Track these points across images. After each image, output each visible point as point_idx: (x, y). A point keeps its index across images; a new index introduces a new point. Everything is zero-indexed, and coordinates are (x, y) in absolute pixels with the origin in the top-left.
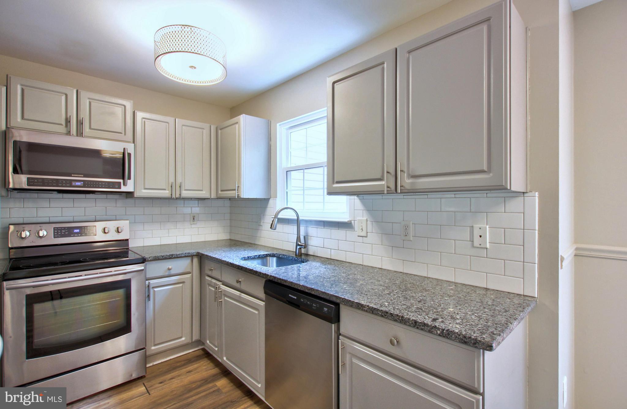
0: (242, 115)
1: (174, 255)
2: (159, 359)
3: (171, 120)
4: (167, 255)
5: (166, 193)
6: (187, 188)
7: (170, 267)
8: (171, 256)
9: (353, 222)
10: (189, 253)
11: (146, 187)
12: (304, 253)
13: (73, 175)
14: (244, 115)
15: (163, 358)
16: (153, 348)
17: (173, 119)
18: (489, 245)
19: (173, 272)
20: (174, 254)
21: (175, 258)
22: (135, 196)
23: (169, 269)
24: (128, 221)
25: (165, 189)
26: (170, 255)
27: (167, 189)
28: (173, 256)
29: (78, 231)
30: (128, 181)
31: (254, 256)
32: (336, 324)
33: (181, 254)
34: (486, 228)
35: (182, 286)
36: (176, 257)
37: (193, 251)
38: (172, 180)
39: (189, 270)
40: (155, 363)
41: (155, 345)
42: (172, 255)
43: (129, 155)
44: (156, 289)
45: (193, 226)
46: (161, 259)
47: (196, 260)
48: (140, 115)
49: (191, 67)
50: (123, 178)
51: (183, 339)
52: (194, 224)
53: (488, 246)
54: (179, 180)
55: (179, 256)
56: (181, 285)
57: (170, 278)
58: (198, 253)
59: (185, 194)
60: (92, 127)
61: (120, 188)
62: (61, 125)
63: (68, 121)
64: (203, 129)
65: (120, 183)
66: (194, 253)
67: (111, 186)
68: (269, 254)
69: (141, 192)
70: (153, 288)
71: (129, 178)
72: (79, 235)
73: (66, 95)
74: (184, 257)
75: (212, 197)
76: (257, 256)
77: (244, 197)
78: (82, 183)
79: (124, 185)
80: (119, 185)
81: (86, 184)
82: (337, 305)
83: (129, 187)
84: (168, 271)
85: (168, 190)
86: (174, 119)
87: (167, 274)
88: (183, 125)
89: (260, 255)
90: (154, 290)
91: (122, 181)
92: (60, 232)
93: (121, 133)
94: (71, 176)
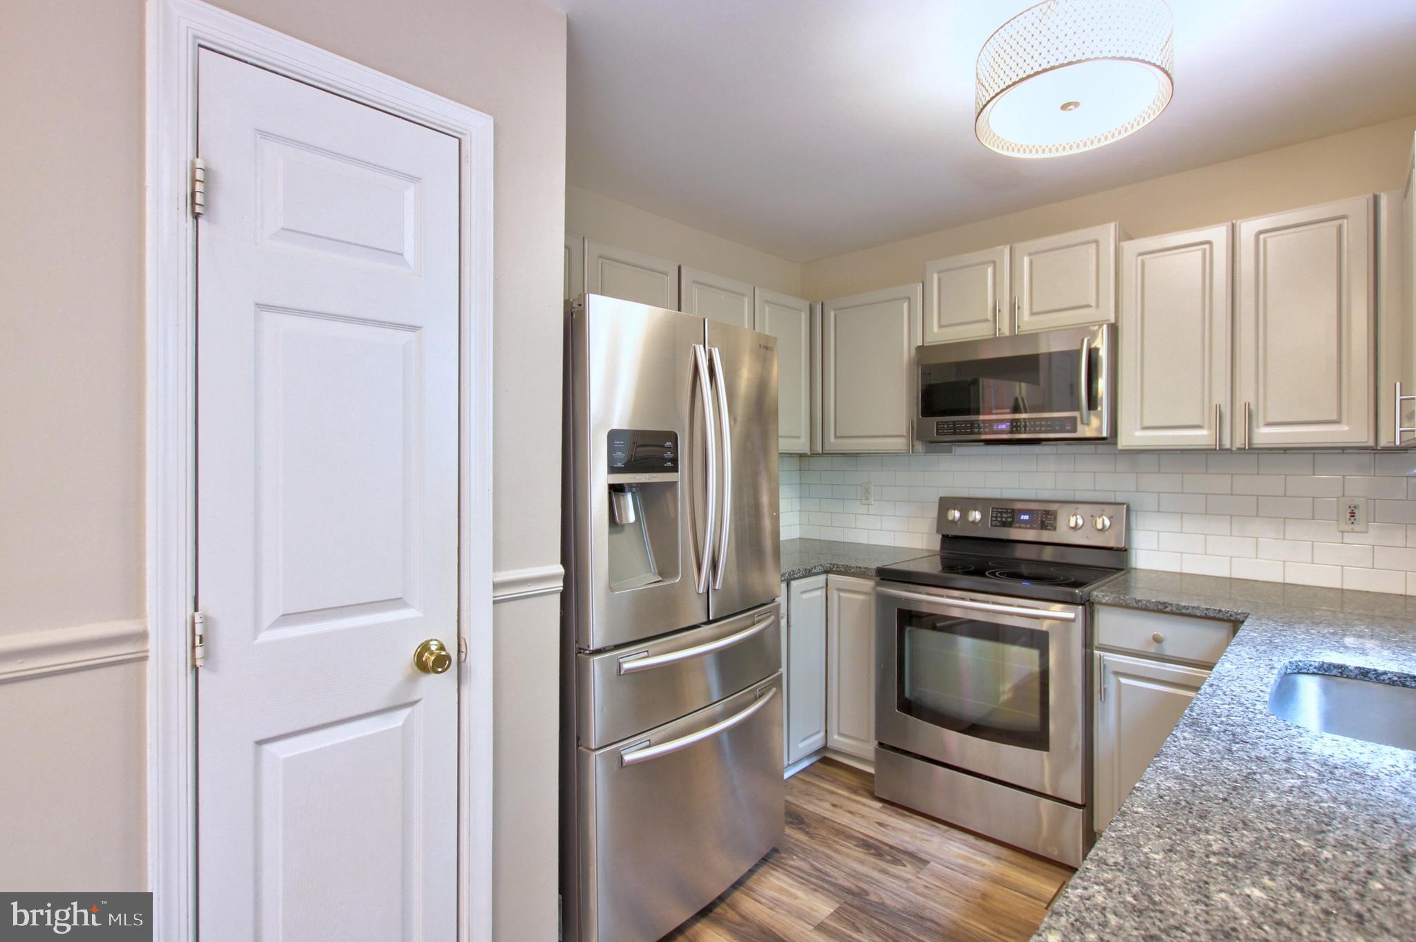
1: (1171, 605)
4: (1148, 601)
5: (1202, 437)
6: (1271, 420)
7: (1160, 634)
8: (1160, 607)
10: (1220, 611)
11: (1147, 424)
13: (994, 411)
19: (1169, 651)
20: (1170, 602)
21: (1172, 613)
22: (1121, 448)
23: (1158, 640)
25: (1197, 426)
26: (1159, 602)
27: (1206, 425)
28: (1166, 607)
29: (1025, 517)
30: (1092, 411)
33: (1193, 608)
36: (1178, 612)
38: (1221, 396)
42: (1164, 603)
44: (1122, 681)
46: (1134, 608)
48: (1134, 248)
49: (1064, 107)
50: (1077, 407)
52: (1354, 531)
54: (1246, 394)
55: (1184, 611)
57: (1165, 666)
59: (1265, 435)
60: (1034, 310)
61: (1075, 430)
65: (1075, 419)
66: (1236, 614)
67: (1058, 428)
69: (1135, 437)
70: (1118, 674)
71: (1094, 407)
72: (1028, 526)
73: (994, 264)
74: (1200, 617)
75: (1383, 444)
78: (1008, 424)
79: (1083, 422)
80: (1072, 424)
83: (1095, 426)
84: (1155, 644)
85: (1208, 427)
87: (1150, 650)
90: (1119, 681)
91: (1076, 414)
92: (1002, 517)
93: (1088, 306)
94: (992, 414)
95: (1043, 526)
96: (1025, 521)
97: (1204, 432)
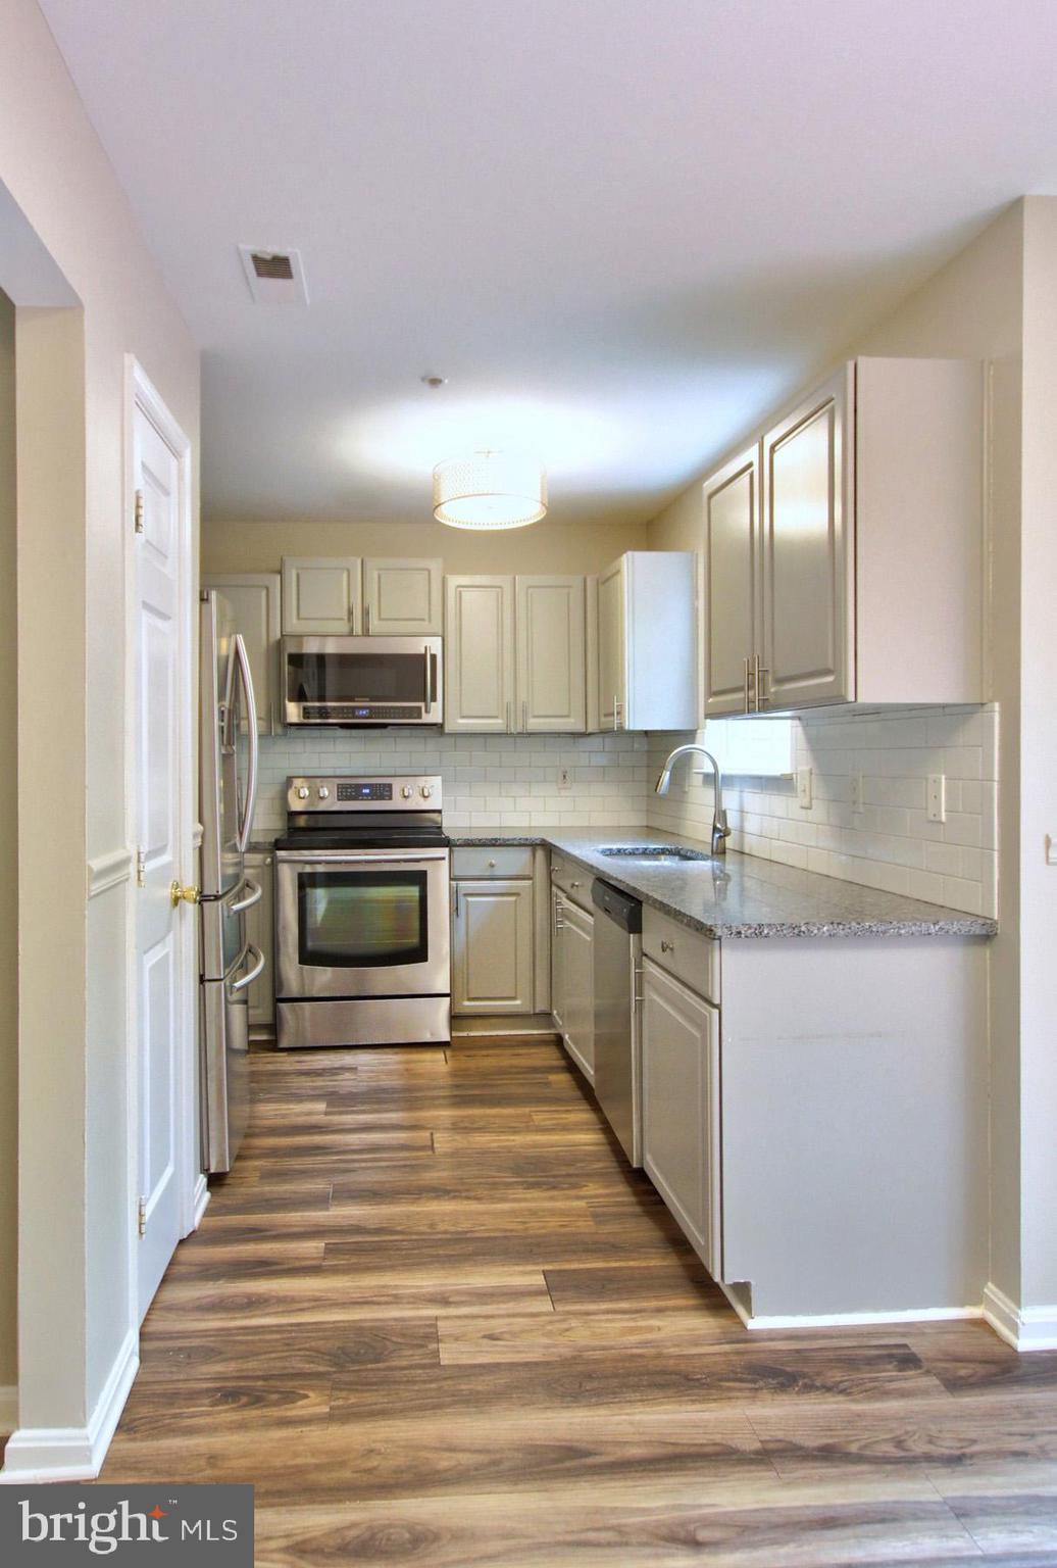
0: (625, 556)
1: (499, 839)
2: (477, 1030)
3: (503, 580)
4: (486, 839)
5: (497, 724)
6: (536, 714)
7: (493, 862)
8: (493, 842)
9: (794, 776)
10: (528, 839)
11: (465, 714)
12: (731, 847)
13: (356, 699)
14: (630, 553)
15: (486, 1030)
16: (467, 1003)
17: (509, 577)
18: (946, 815)
19: (498, 872)
21: (500, 845)
22: (446, 731)
23: (492, 866)
24: (440, 777)
25: (496, 717)
26: (493, 839)
27: (499, 715)
28: (497, 841)
29: (367, 791)
30: (433, 703)
31: (633, 849)
32: (637, 935)
33: (513, 839)
34: (940, 779)
35: (516, 901)
36: (504, 844)
37: (536, 836)
38: (508, 697)
39: (527, 872)
40: (472, 1034)
41: (470, 999)
42: (496, 839)
43: (434, 657)
44: (470, 899)
45: (563, 793)
46: (476, 844)
47: (540, 854)
48: (454, 581)
50: (425, 700)
51: (518, 1002)
52: (565, 788)
53: (944, 818)
54: (523, 696)
55: (508, 843)
56: (513, 899)
58: (543, 840)
59: (534, 724)
60: (382, 617)
61: (420, 717)
62: (342, 619)
63: (350, 613)
64: (569, 587)
65: (420, 708)
66: (536, 840)
67: (407, 715)
68: (667, 850)
69: (456, 724)
70: (466, 895)
71: (434, 699)
72: (368, 798)
73: (348, 570)
74: (516, 846)
75: (590, 730)
76: (641, 851)
77: (631, 728)
78: (369, 710)
79: (426, 711)
80: (417, 712)
81: (374, 712)
82: (640, 903)
83: (433, 715)
84: (491, 869)
85: (502, 719)
86: (512, 576)
87: (487, 873)
88: (530, 587)
89: (646, 849)
90: (467, 901)
91: (422, 704)
92: (347, 792)
93: (423, 620)
94: (354, 701)
95: (381, 797)
96: (366, 794)
97: (500, 721)
